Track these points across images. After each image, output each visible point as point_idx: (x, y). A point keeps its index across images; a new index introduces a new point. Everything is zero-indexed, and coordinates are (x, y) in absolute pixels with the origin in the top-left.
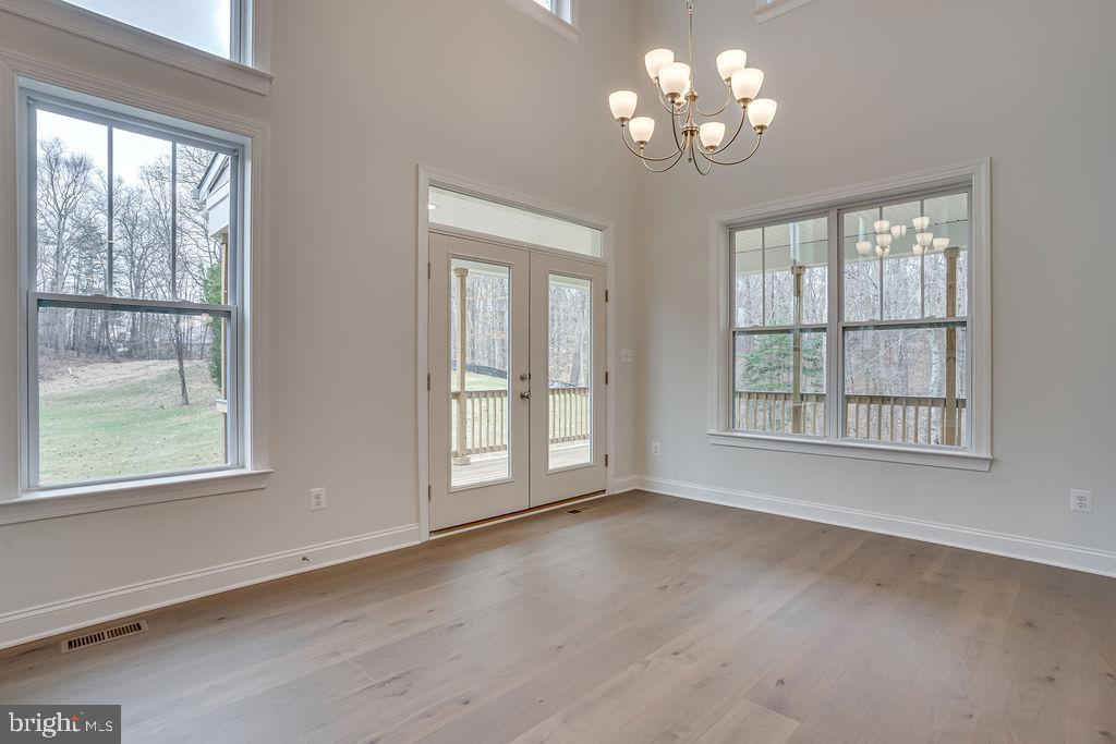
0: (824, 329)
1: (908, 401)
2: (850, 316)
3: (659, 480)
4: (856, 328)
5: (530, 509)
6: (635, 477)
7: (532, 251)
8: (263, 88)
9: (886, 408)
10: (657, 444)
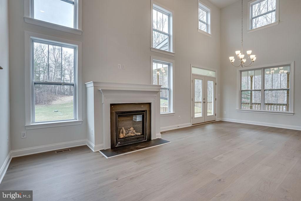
0: (260, 90)
1: (278, 104)
2: (266, 88)
3: (224, 119)
4: (267, 90)
5: (205, 122)
6: (220, 118)
7: (205, 77)
8: (174, 55)
9: (272, 106)
10: (225, 112)
